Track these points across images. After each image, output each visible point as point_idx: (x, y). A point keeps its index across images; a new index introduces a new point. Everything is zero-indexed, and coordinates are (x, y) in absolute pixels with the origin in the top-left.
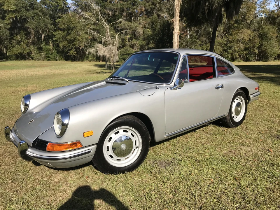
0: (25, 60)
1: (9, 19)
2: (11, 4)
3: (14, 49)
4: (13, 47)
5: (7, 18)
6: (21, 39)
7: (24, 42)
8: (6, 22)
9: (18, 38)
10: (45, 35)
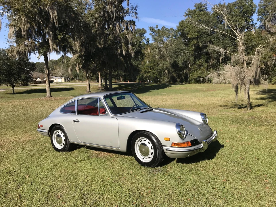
0: (204, 83)
1: (192, 46)
2: (195, 32)
3: (195, 73)
4: (195, 71)
5: (190, 45)
6: (202, 63)
7: (204, 66)
8: (191, 49)
9: (200, 62)
10: (222, 57)
